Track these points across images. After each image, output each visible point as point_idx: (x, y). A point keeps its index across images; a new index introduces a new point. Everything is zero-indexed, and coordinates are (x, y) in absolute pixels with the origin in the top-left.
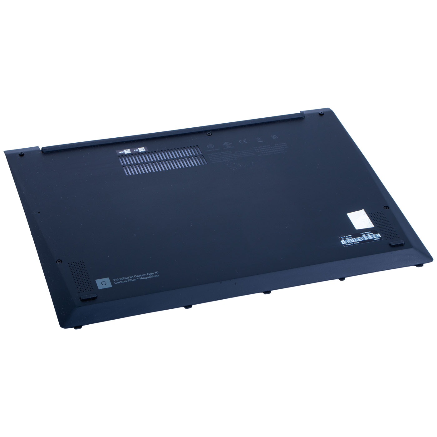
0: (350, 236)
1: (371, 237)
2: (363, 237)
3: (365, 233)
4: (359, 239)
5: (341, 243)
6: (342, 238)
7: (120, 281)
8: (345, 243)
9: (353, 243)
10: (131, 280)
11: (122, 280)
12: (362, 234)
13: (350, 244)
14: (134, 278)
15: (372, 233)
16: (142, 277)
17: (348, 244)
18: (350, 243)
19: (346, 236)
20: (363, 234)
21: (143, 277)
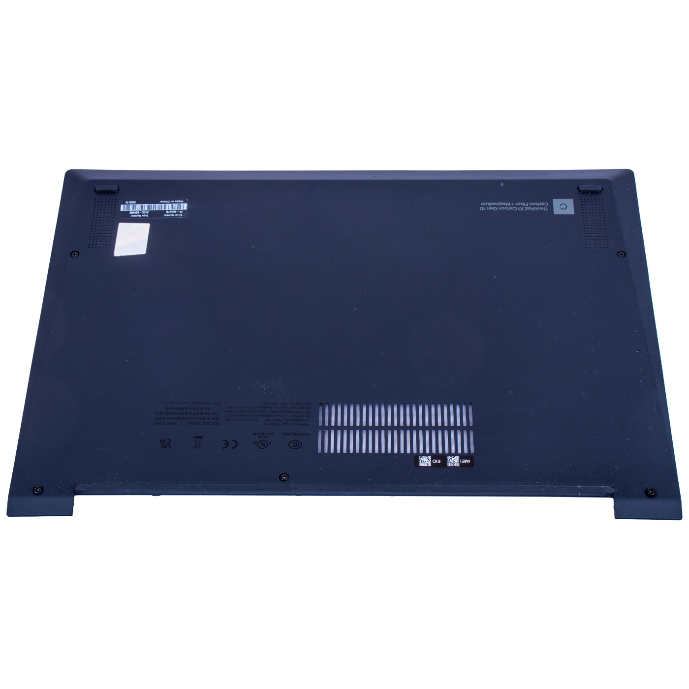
0: (167, 214)
1: (138, 207)
2: (149, 209)
3: (140, 216)
4: (157, 207)
5: (188, 207)
6: (181, 213)
7: (539, 206)
8: (182, 204)
9: (170, 203)
10: (524, 204)
11: (536, 206)
12: (147, 214)
13: (176, 201)
14: (518, 206)
15: (131, 213)
16: (506, 206)
17: (178, 203)
18: (176, 203)
19: (173, 215)
20: (145, 214)
21: (504, 206)
